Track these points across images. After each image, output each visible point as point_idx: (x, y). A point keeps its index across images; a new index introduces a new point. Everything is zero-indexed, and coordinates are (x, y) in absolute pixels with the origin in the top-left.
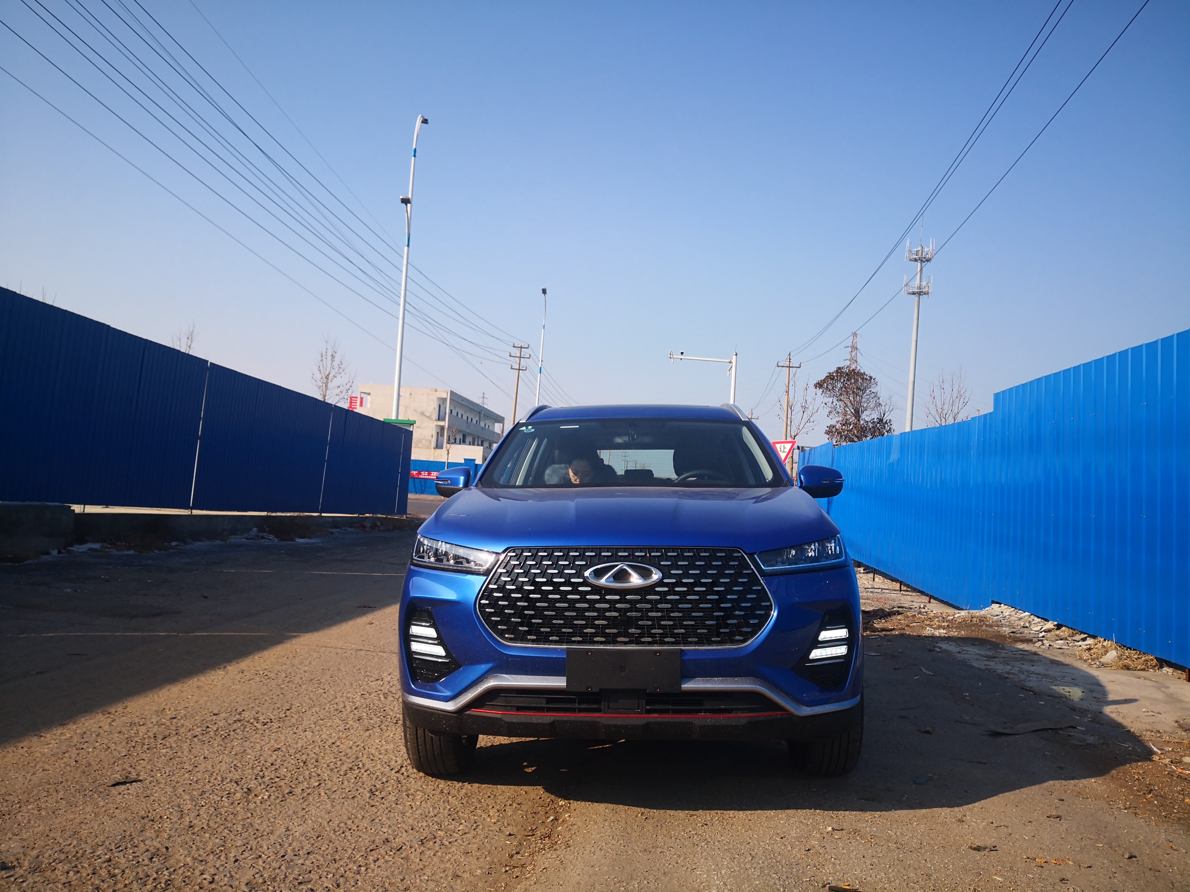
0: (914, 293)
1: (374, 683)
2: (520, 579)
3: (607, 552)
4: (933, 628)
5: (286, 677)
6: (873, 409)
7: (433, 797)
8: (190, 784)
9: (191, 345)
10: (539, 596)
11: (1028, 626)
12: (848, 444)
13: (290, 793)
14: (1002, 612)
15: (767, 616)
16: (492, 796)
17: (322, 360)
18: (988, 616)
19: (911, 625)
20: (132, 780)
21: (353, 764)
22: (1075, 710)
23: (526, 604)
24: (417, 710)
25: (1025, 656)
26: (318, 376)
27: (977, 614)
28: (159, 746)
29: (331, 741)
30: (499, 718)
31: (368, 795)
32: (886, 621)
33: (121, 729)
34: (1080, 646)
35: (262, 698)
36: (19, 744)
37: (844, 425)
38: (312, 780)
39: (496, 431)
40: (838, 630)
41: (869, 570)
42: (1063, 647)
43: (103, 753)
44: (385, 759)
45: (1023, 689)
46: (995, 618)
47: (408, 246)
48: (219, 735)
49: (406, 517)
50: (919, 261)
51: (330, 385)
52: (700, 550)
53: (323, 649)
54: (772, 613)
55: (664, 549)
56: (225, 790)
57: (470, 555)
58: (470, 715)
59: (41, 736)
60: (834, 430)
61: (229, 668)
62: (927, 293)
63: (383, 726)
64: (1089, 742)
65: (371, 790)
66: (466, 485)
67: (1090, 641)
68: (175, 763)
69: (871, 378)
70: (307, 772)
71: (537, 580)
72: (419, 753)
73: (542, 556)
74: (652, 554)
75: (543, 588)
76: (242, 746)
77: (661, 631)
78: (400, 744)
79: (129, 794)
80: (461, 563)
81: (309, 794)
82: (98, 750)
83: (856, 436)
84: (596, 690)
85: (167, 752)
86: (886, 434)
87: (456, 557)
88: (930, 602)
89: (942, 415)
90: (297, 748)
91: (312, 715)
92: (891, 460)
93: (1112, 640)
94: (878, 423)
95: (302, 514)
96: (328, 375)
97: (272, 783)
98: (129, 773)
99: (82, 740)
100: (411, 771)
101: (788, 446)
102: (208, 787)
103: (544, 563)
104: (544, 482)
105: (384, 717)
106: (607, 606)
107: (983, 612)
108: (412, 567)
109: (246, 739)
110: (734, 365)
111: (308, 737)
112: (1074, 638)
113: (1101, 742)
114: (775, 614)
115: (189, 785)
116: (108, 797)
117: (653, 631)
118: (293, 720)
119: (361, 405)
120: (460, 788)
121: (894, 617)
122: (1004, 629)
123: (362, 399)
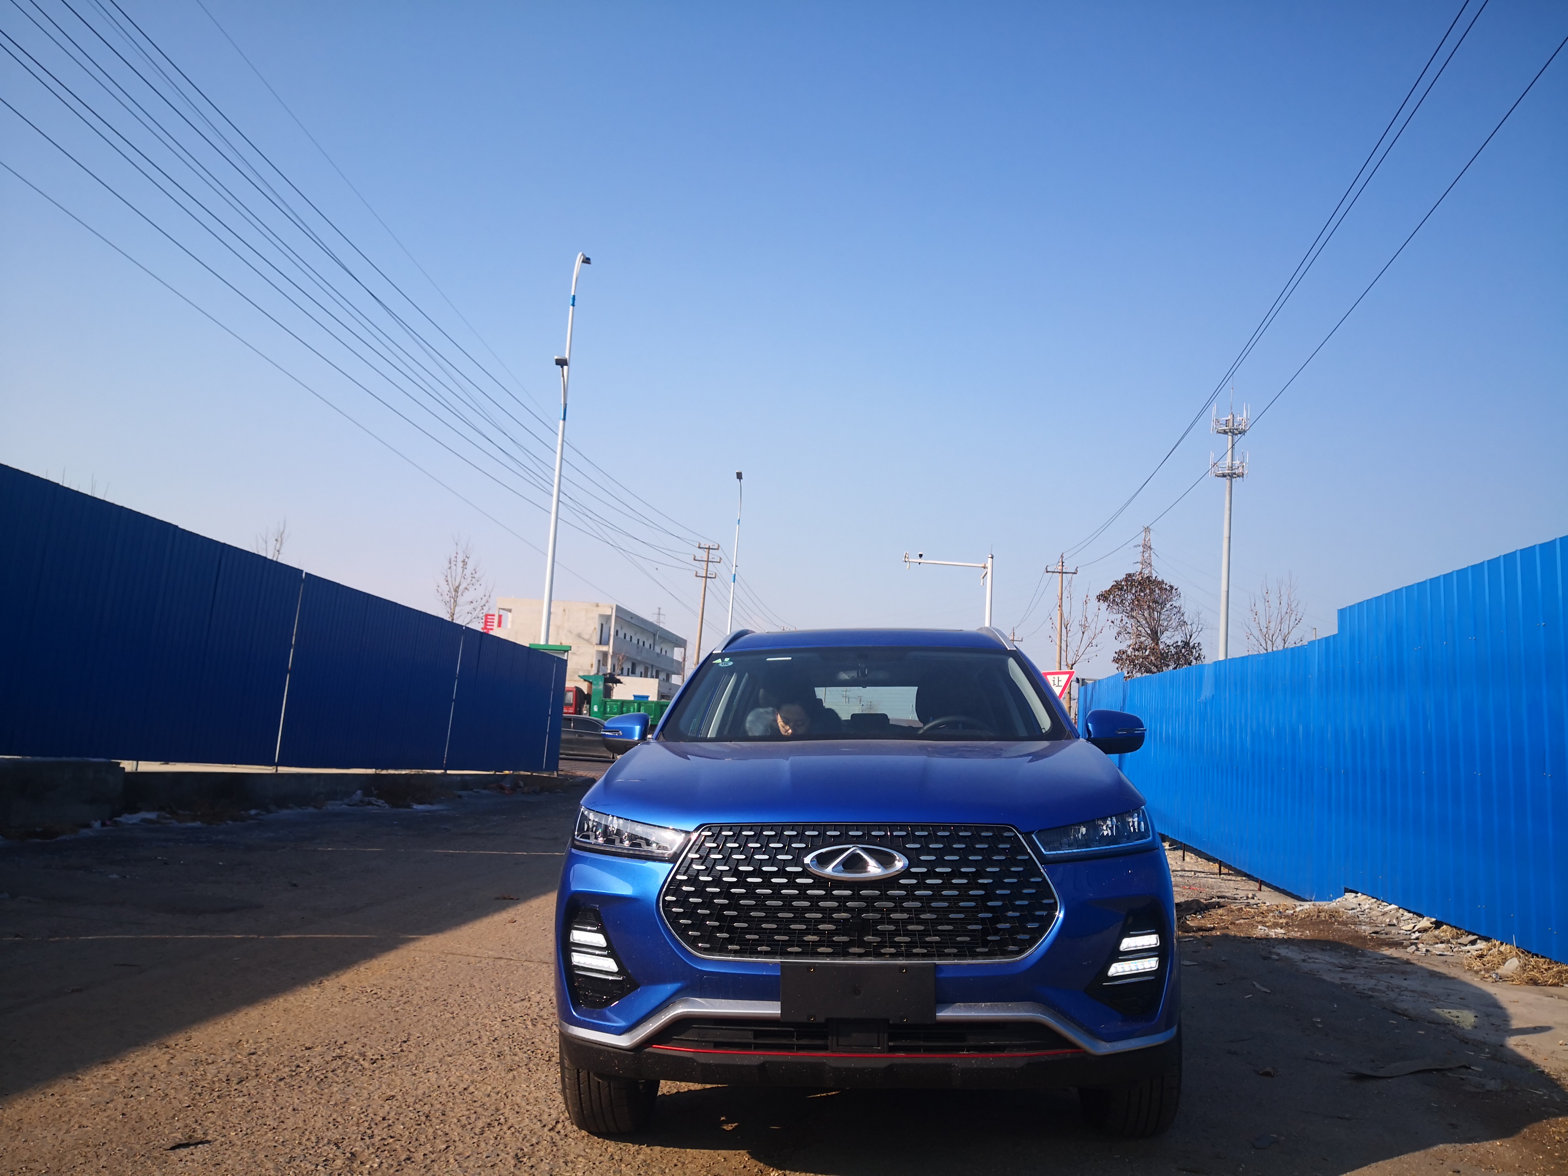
0: (1224, 476)
1: (518, 1004)
2: (718, 868)
3: (835, 830)
4: (1266, 926)
5: (402, 996)
6: (1176, 629)
7: (600, 1165)
8: (275, 1146)
9: (280, 549)
10: (744, 891)
11: (1396, 923)
12: (1144, 675)
13: (409, 1159)
14: (1359, 905)
15: (1051, 917)
16: (680, 1165)
17: (450, 568)
18: (1340, 910)
19: (1237, 922)
20: (196, 1141)
21: (493, 1118)
22: (1467, 1043)
23: (726, 902)
24: (580, 1046)
25: (1393, 966)
26: (445, 588)
27: (1326, 907)
28: (233, 1093)
29: (463, 1085)
30: (691, 1058)
31: (513, 1162)
32: (1203, 917)
33: (183, 1069)
34: (1469, 952)
35: (371, 1025)
36: (48, 1090)
37: (1138, 650)
38: (438, 1141)
39: (675, 658)
40: (1145, 937)
41: (1177, 845)
42: (1446, 953)
43: (158, 1103)
44: (535, 1111)
45: (1394, 1012)
46: (1350, 912)
47: (564, 419)
48: (313, 1078)
49: (558, 775)
50: (1230, 434)
51: (460, 600)
52: (958, 828)
53: (450, 957)
54: (1057, 913)
55: (911, 826)
56: (321, 1156)
57: (651, 835)
58: (650, 1053)
59: (78, 1079)
60: (1124, 656)
61: (326, 983)
62: (1242, 475)
63: (531, 1065)
64: (1488, 1088)
65: (517, 1155)
66: (643, 737)
67: (1481, 945)
68: (255, 1116)
69: (1172, 587)
70: (431, 1130)
71: (741, 868)
72: (581, 1104)
73: (748, 836)
74: (895, 834)
75: (749, 880)
76: (344, 1093)
77: (907, 939)
78: (554, 1090)
79: (193, 1160)
80: (639, 845)
81: (433, 1161)
82: (153, 1099)
83: (1154, 665)
84: (821, 1019)
85: (244, 1102)
86: (1194, 662)
87: (632, 837)
88: (1260, 890)
89: (1267, 636)
90: (417, 1096)
91: (437, 1049)
92: (1203, 698)
93: (1512, 944)
94: (1183, 647)
95: (421, 772)
96: (458, 587)
97: (385, 1145)
98: (194, 1132)
99: (132, 1085)
100: (569, 1128)
101: (1064, 678)
102: (298, 1150)
103: (750, 845)
104: (745, 732)
105: (533, 1052)
106: (835, 904)
107: (1333, 904)
108: (573, 851)
109: (349, 1083)
110: (989, 571)
111: (431, 1080)
112: (1459, 941)
113: (1505, 1088)
114: (1061, 915)
115: (273, 1148)
116: (165, 1165)
117: (897, 939)
118: (412, 1057)
119: (499, 625)
120: (636, 1153)
121: (1213, 912)
122: (1363, 927)
123: (500, 616)
